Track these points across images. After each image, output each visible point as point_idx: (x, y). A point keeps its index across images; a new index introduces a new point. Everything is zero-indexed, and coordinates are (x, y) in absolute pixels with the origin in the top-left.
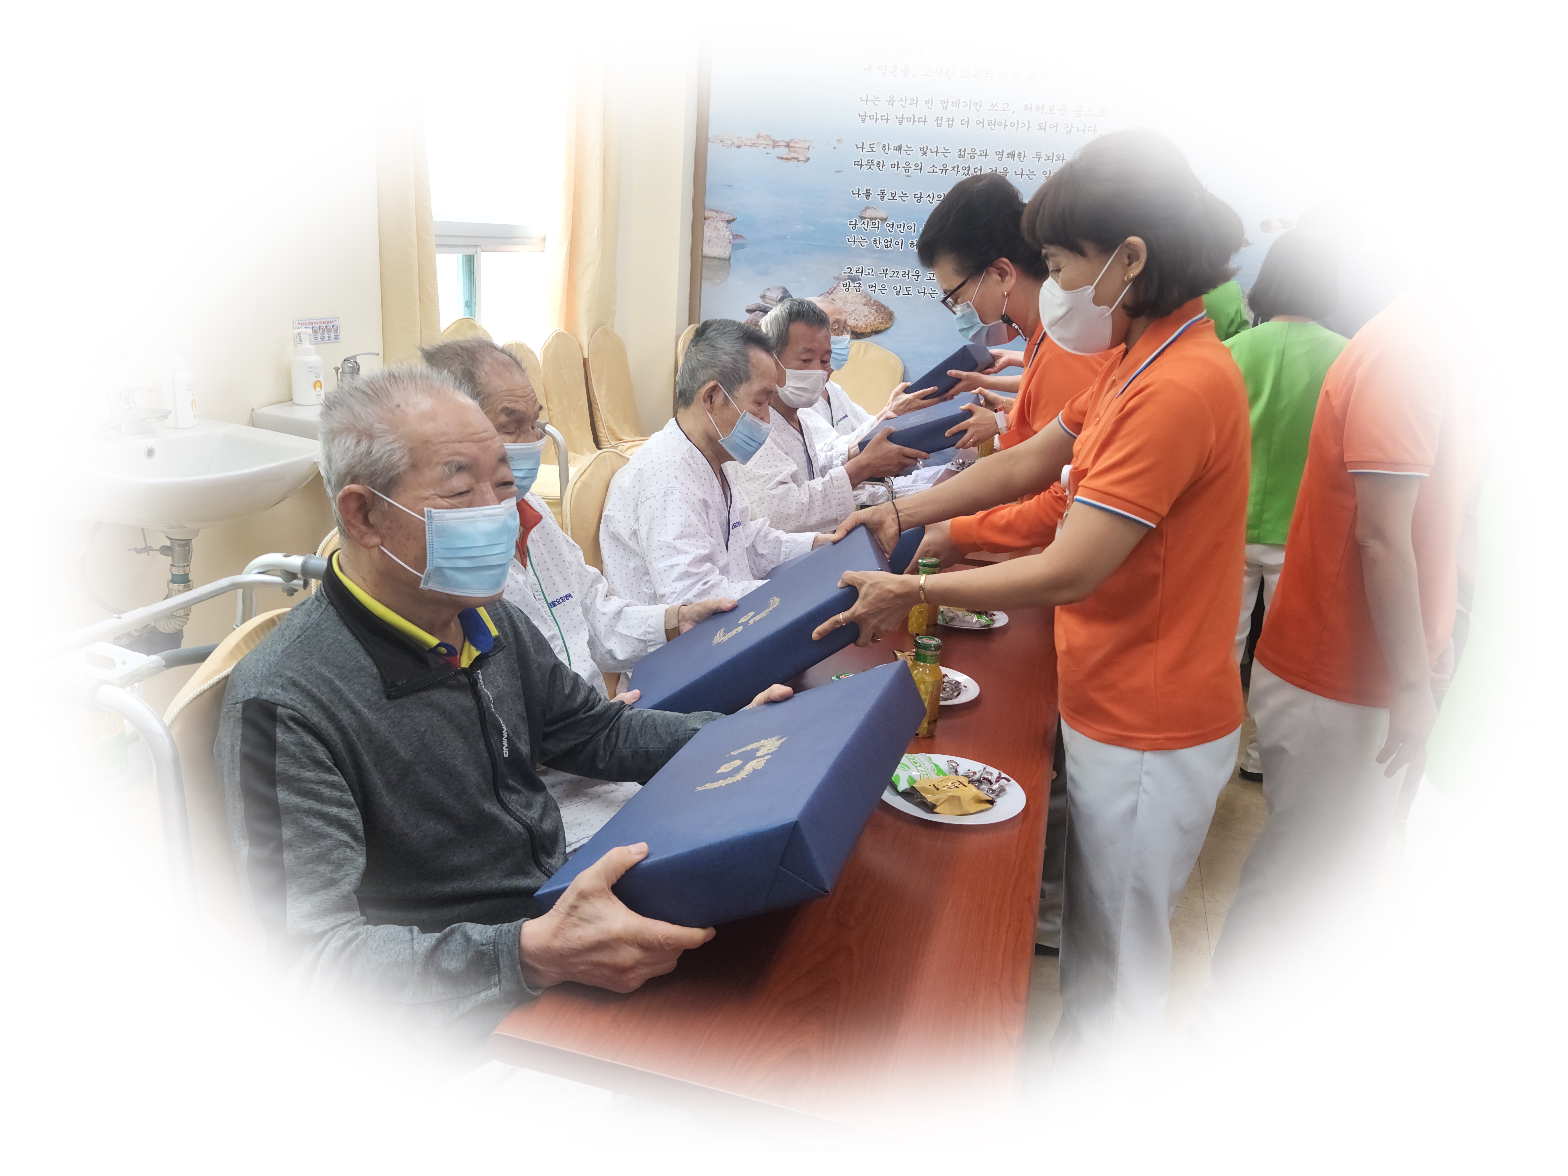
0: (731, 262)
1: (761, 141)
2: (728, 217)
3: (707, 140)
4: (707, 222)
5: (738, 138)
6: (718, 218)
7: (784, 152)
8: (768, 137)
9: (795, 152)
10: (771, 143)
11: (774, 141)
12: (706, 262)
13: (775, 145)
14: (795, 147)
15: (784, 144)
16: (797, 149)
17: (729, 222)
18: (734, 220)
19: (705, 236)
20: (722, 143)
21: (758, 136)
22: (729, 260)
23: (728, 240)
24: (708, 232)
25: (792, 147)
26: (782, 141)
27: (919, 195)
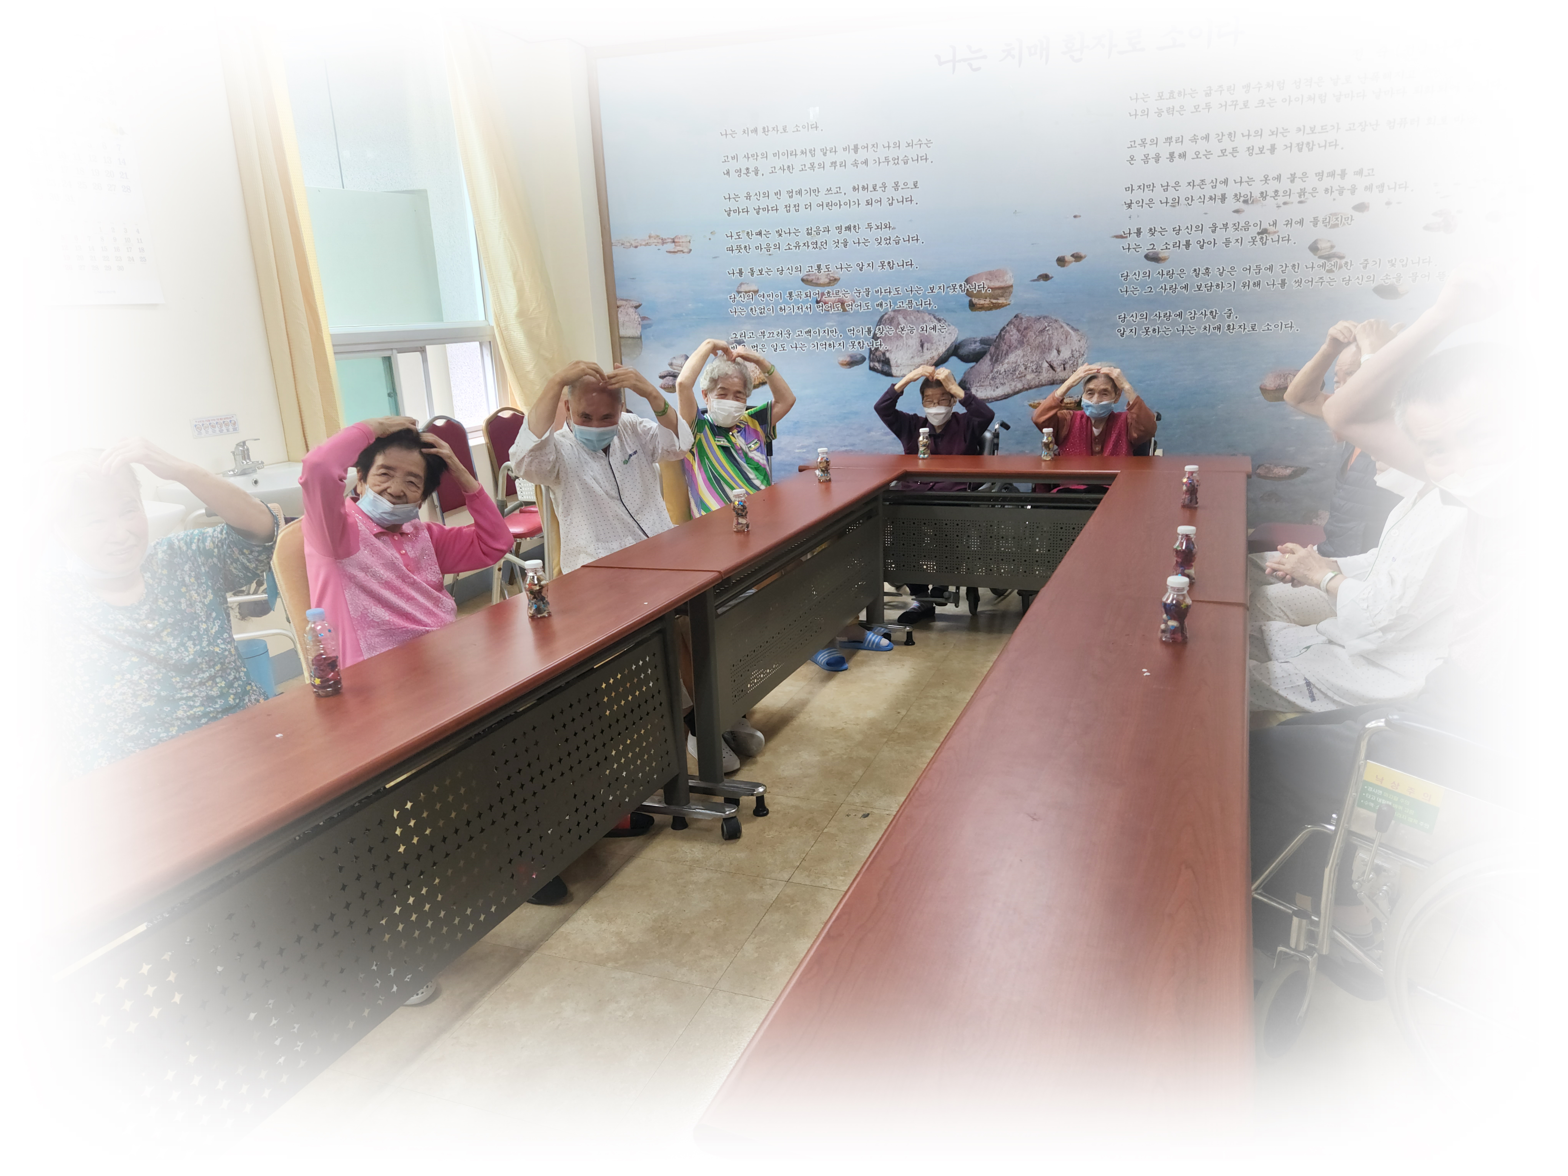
0: (643, 339)
1: (652, 240)
2: (635, 304)
3: (611, 244)
4: (620, 310)
5: (635, 240)
6: (628, 306)
7: (671, 247)
8: (658, 236)
9: (680, 246)
10: (660, 241)
11: (662, 239)
12: (623, 342)
13: (664, 242)
14: (679, 242)
15: (670, 240)
16: (681, 243)
17: (636, 307)
18: (640, 306)
19: (620, 321)
20: (623, 246)
21: (650, 237)
22: (640, 338)
23: (638, 322)
24: (622, 318)
25: (677, 242)
26: (668, 238)
27: (781, 269)
